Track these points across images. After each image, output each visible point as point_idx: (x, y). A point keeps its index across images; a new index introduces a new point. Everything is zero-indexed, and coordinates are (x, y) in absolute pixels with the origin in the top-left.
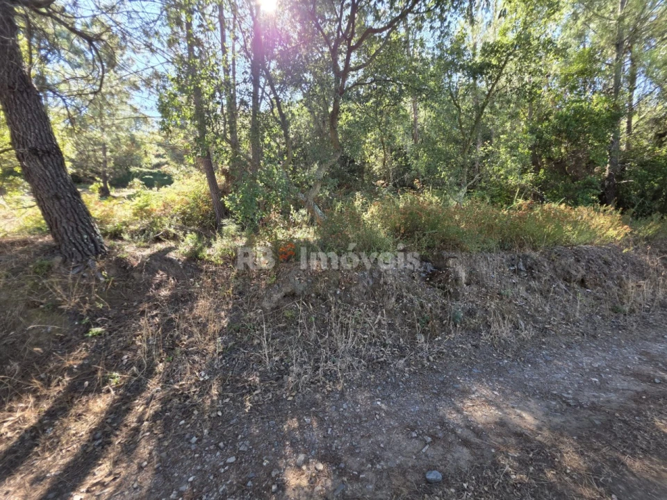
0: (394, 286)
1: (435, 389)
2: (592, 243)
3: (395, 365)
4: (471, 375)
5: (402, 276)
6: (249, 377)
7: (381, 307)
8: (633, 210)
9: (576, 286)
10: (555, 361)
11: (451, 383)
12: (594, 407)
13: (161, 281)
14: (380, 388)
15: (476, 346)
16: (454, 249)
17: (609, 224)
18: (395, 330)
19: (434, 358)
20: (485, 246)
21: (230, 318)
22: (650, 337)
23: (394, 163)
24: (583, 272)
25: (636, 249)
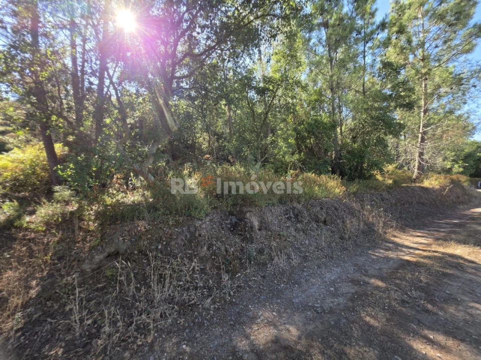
0: (206, 237)
1: (232, 320)
2: (328, 197)
3: (203, 305)
4: (259, 302)
5: (214, 228)
6: (51, 351)
7: (195, 255)
8: (346, 177)
9: (322, 225)
10: (311, 279)
11: (245, 312)
12: (331, 311)
14: (187, 331)
15: (264, 277)
16: (250, 206)
17: (335, 185)
18: (206, 274)
19: (234, 293)
20: (270, 202)
21: (43, 286)
22: (358, 253)
23: (216, 144)
24: (325, 216)
25: (350, 199)
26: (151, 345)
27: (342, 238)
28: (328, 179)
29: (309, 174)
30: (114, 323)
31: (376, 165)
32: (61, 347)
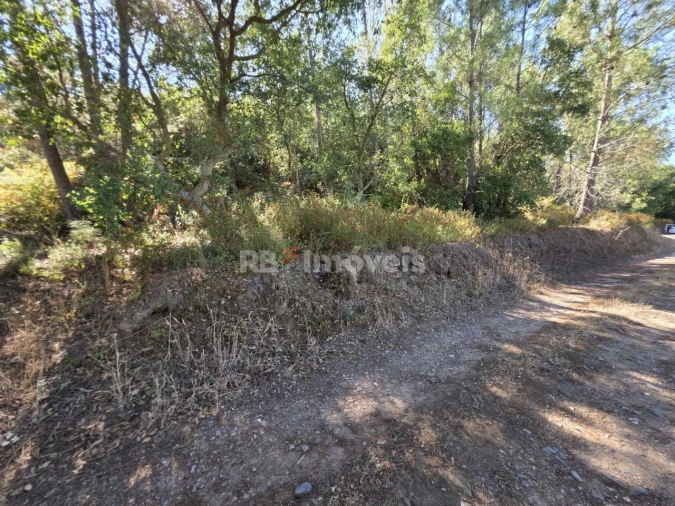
0: (287, 290)
1: (320, 391)
2: (455, 241)
3: (282, 374)
4: (356, 371)
5: (296, 279)
6: (88, 425)
7: (271, 314)
8: (483, 214)
9: (444, 277)
10: (426, 345)
11: (337, 383)
12: (449, 381)
14: (263, 403)
15: (363, 342)
16: (347, 250)
17: (467, 225)
18: (286, 337)
19: (324, 360)
20: (375, 246)
21: (68, 350)
22: (490, 314)
23: (299, 165)
24: (449, 265)
25: (485, 245)
26: (217, 418)
27: (470, 295)
28: (457, 217)
29: (431, 209)
30: (168, 394)
31: (526, 198)
32: (101, 420)
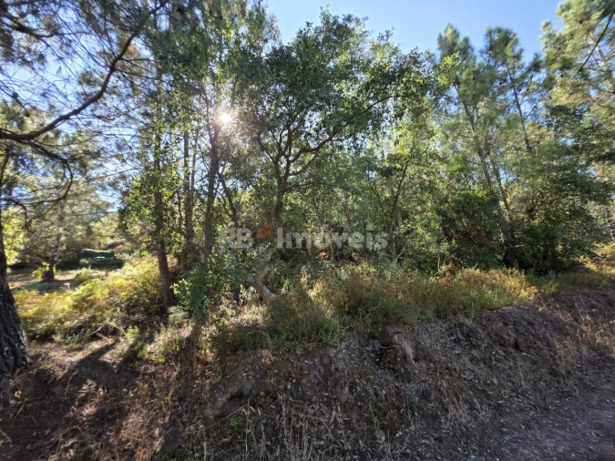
0: (346, 373)
2: (511, 305)
5: (353, 359)
7: (334, 399)
8: (533, 270)
9: (512, 350)
10: (521, 449)
13: (88, 394)
16: (397, 324)
17: (518, 285)
18: (352, 430)
20: (423, 317)
21: (166, 437)
22: (595, 403)
24: (514, 335)
25: (548, 306)
27: (554, 373)
28: (504, 276)
29: (471, 270)
31: (579, 248)
